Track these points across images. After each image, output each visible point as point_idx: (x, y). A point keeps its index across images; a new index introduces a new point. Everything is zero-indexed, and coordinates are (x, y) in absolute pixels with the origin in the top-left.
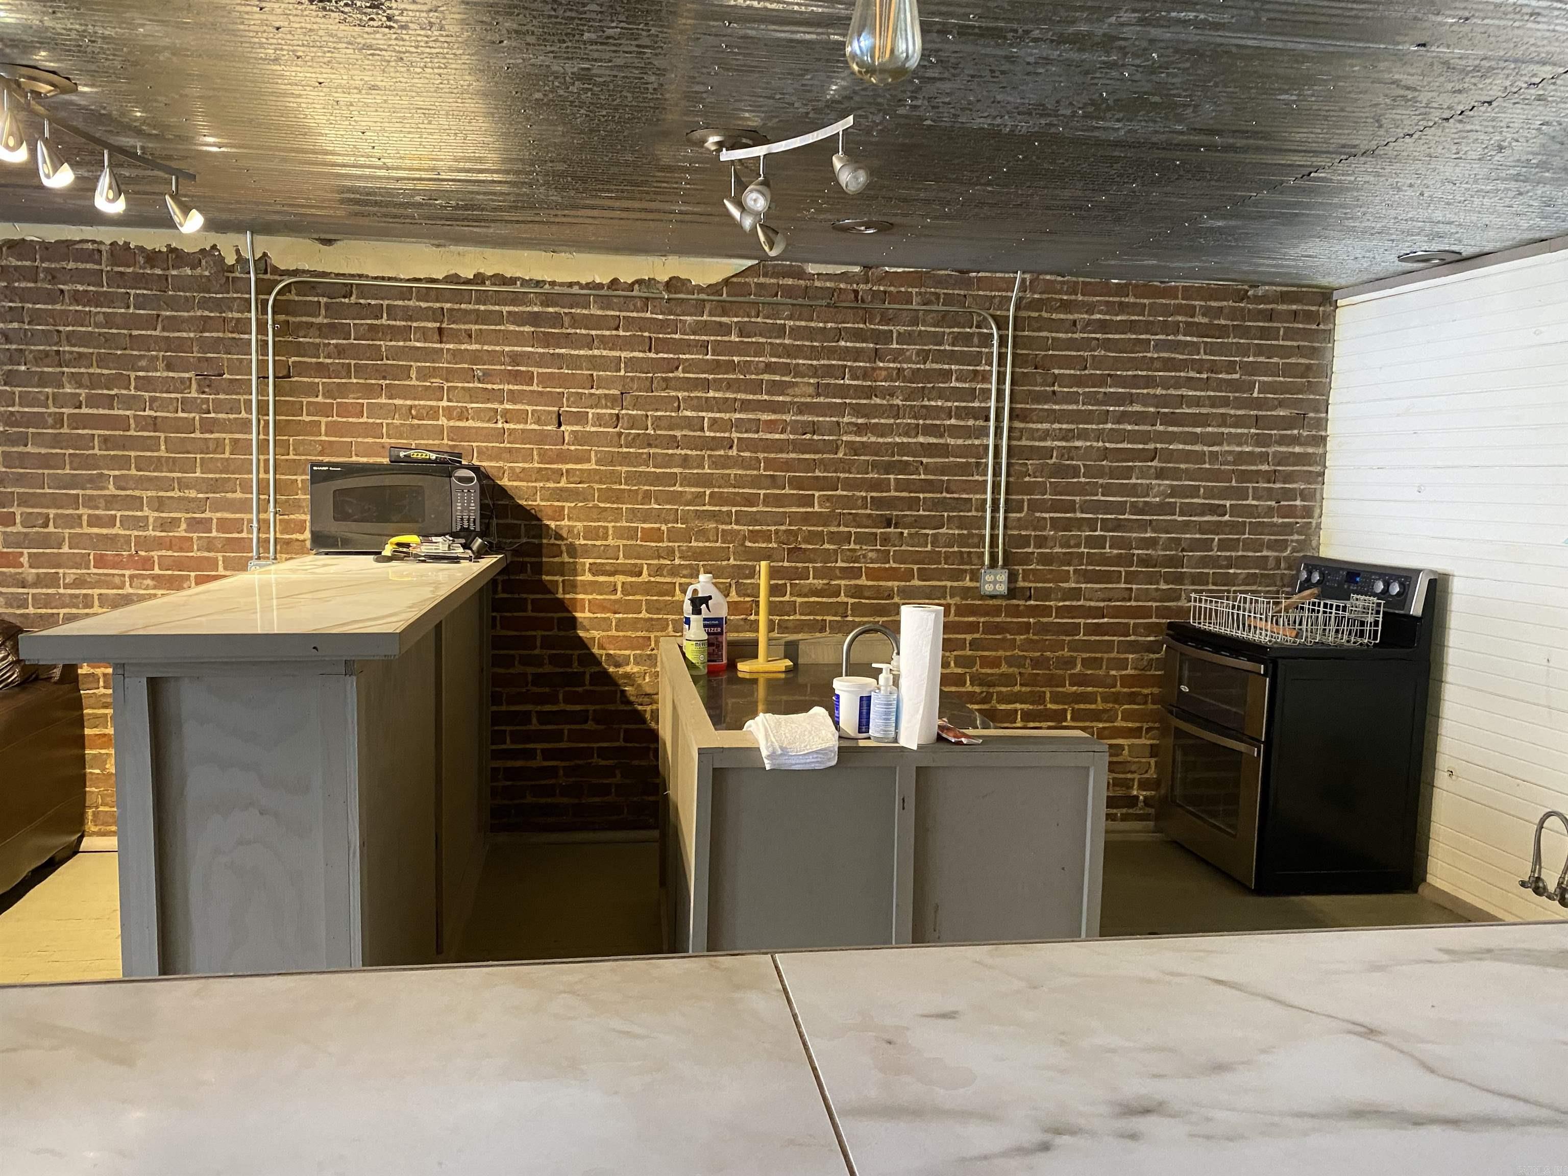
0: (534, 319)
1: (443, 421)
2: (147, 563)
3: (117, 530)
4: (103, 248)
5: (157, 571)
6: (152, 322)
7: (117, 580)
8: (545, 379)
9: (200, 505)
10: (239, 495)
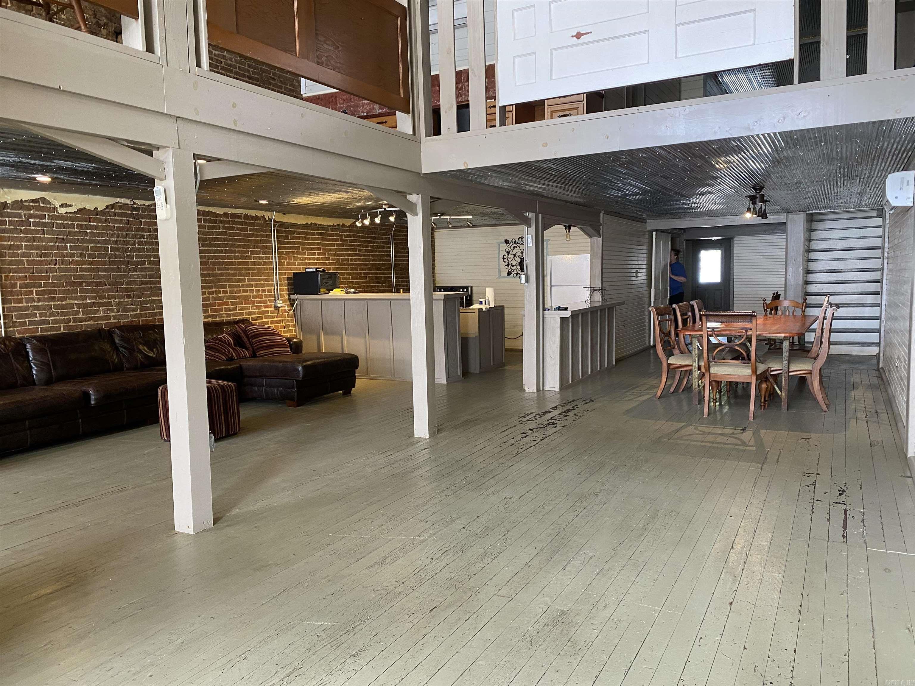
0: (321, 234)
1: (306, 261)
2: (254, 303)
3: (248, 294)
4: (243, 215)
5: (256, 305)
6: (252, 236)
7: (249, 308)
8: (324, 249)
9: (263, 285)
10: (271, 282)
